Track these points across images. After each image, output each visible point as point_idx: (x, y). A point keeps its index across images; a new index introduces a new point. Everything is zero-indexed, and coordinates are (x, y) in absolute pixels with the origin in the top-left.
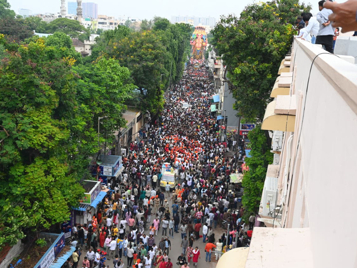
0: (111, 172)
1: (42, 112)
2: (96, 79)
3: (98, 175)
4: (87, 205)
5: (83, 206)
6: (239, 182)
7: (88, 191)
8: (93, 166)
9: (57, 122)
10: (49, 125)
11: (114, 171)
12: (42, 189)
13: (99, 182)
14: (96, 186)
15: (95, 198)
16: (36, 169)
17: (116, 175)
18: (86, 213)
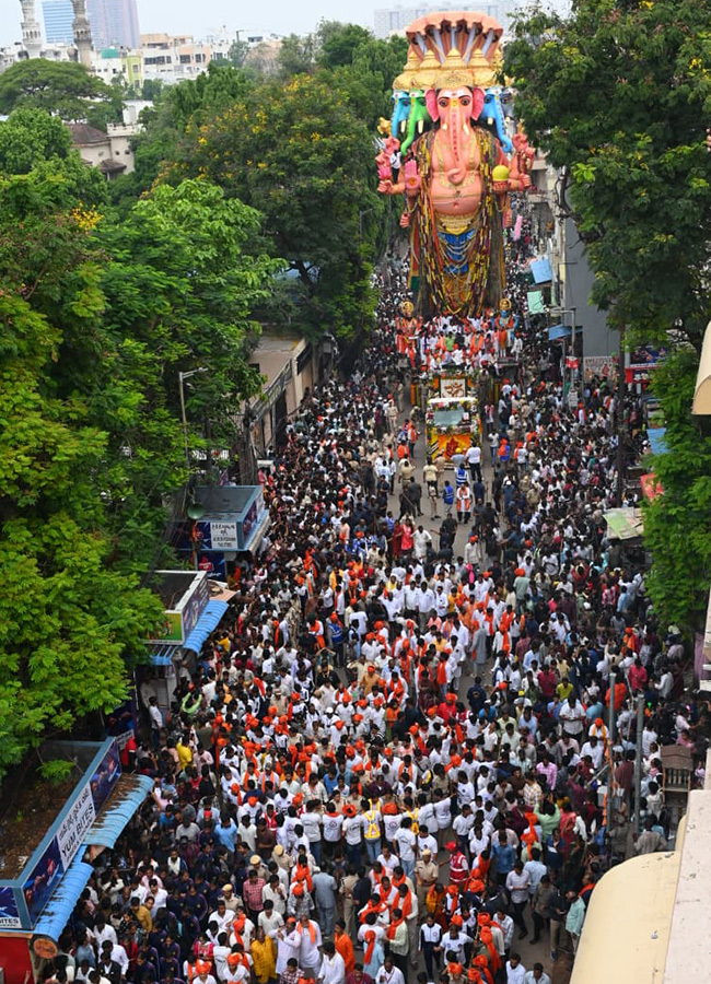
0: (233, 539)
1: (10, 380)
2: (155, 252)
3: (196, 550)
4: (174, 646)
5: (162, 650)
6: (635, 535)
7: (171, 604)
8: (180, 525)
9: (57, 406)
10: (35, 418)
11: (244, 532)
12: (36, 611)
13: (201, 574)
14: (194, 586)
15: (194, 623)
16: (12, 555)
17: (250, 546)
18: (173, 672)
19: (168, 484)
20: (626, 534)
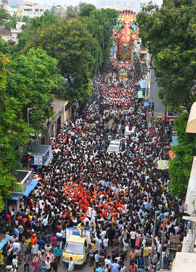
0: (41, 162)
2: (23, 70)
3: (29, 164)
4: (20, 194)
5: (16, 195)
6: (166, 169)
7: (19, 181)
8: (25, 156)
11: (44, 160)
13: (30, 172)
14: (27, 176)
15: (27, 187)
17: (46, 164)
18: (19, 202)
19: (21, 143)
20: (163, 168)
